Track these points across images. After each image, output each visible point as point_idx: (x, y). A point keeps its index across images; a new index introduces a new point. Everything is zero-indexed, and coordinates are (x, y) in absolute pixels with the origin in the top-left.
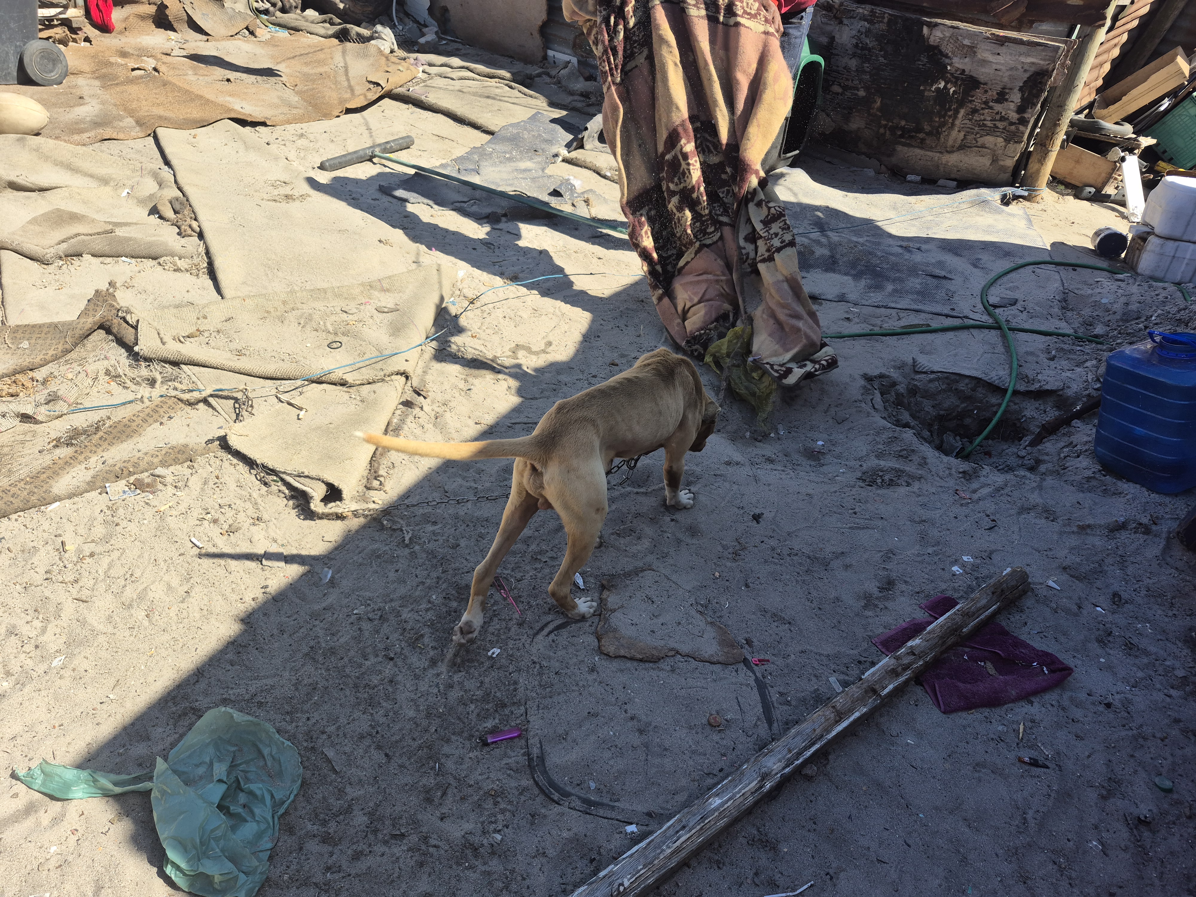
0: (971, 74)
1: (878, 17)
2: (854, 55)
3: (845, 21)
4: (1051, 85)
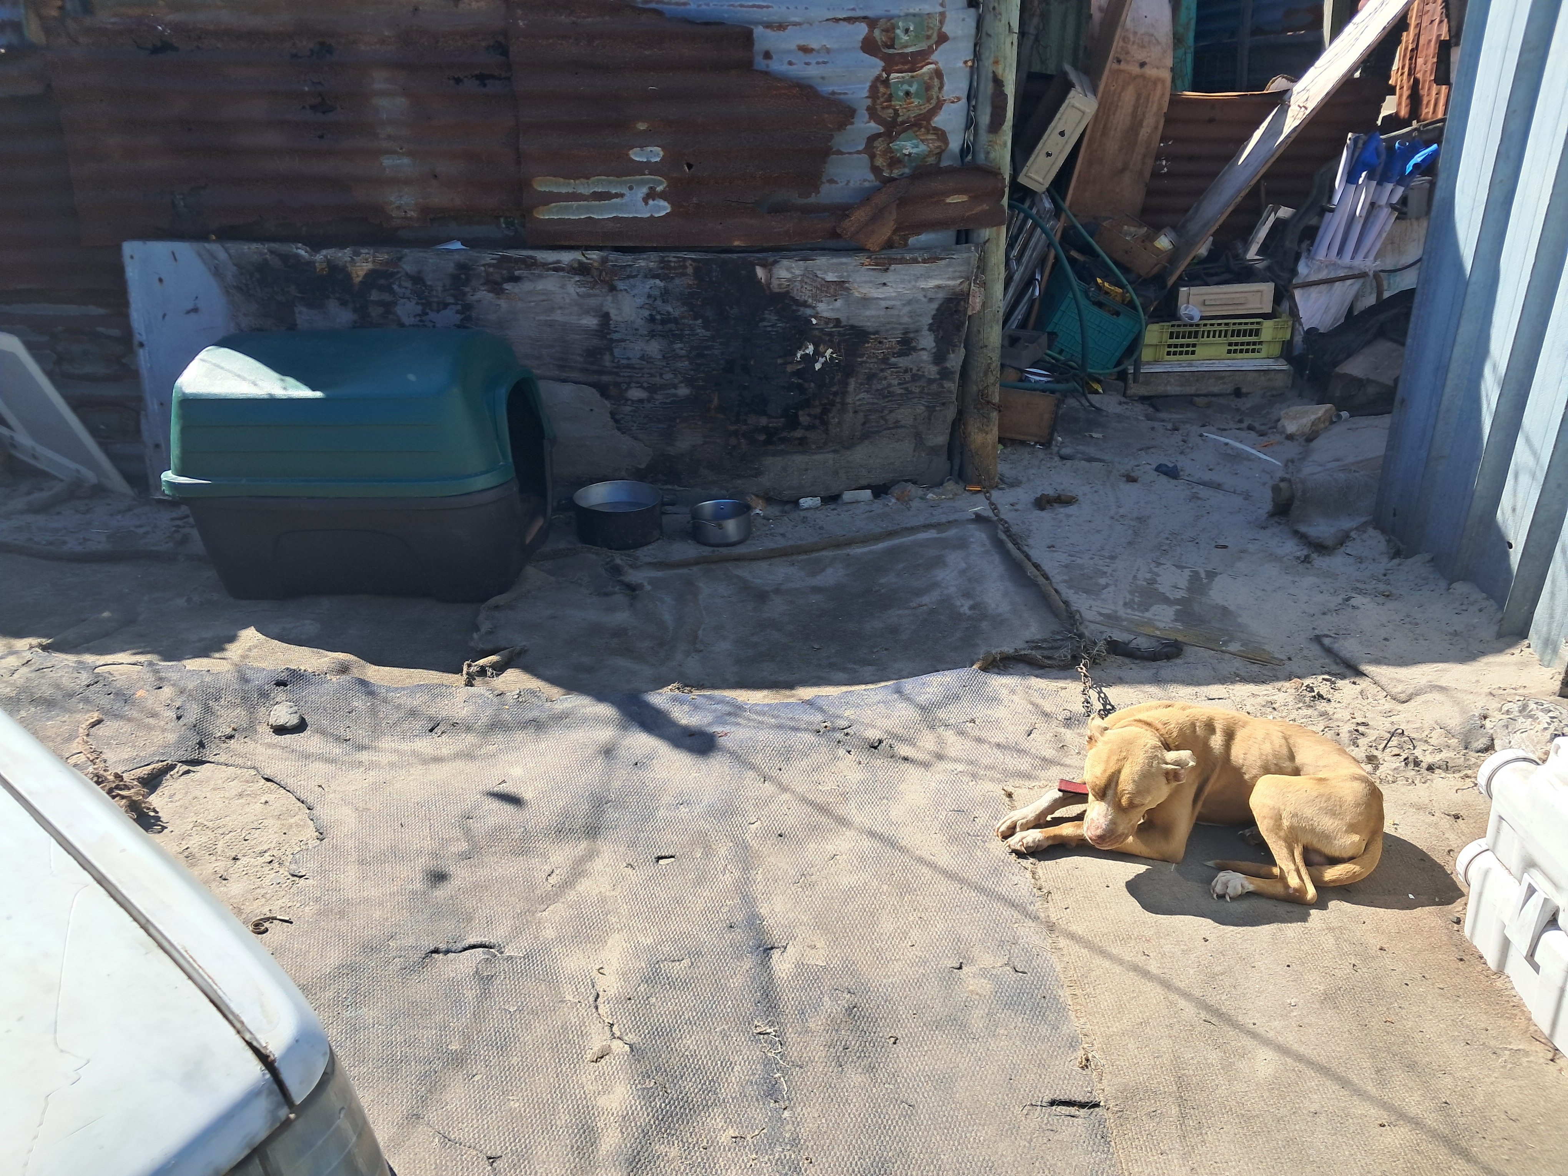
0: (851, 322)
1: (675, 268)
2: (652, 335)
3: (621, 285)
4: (970, 313)
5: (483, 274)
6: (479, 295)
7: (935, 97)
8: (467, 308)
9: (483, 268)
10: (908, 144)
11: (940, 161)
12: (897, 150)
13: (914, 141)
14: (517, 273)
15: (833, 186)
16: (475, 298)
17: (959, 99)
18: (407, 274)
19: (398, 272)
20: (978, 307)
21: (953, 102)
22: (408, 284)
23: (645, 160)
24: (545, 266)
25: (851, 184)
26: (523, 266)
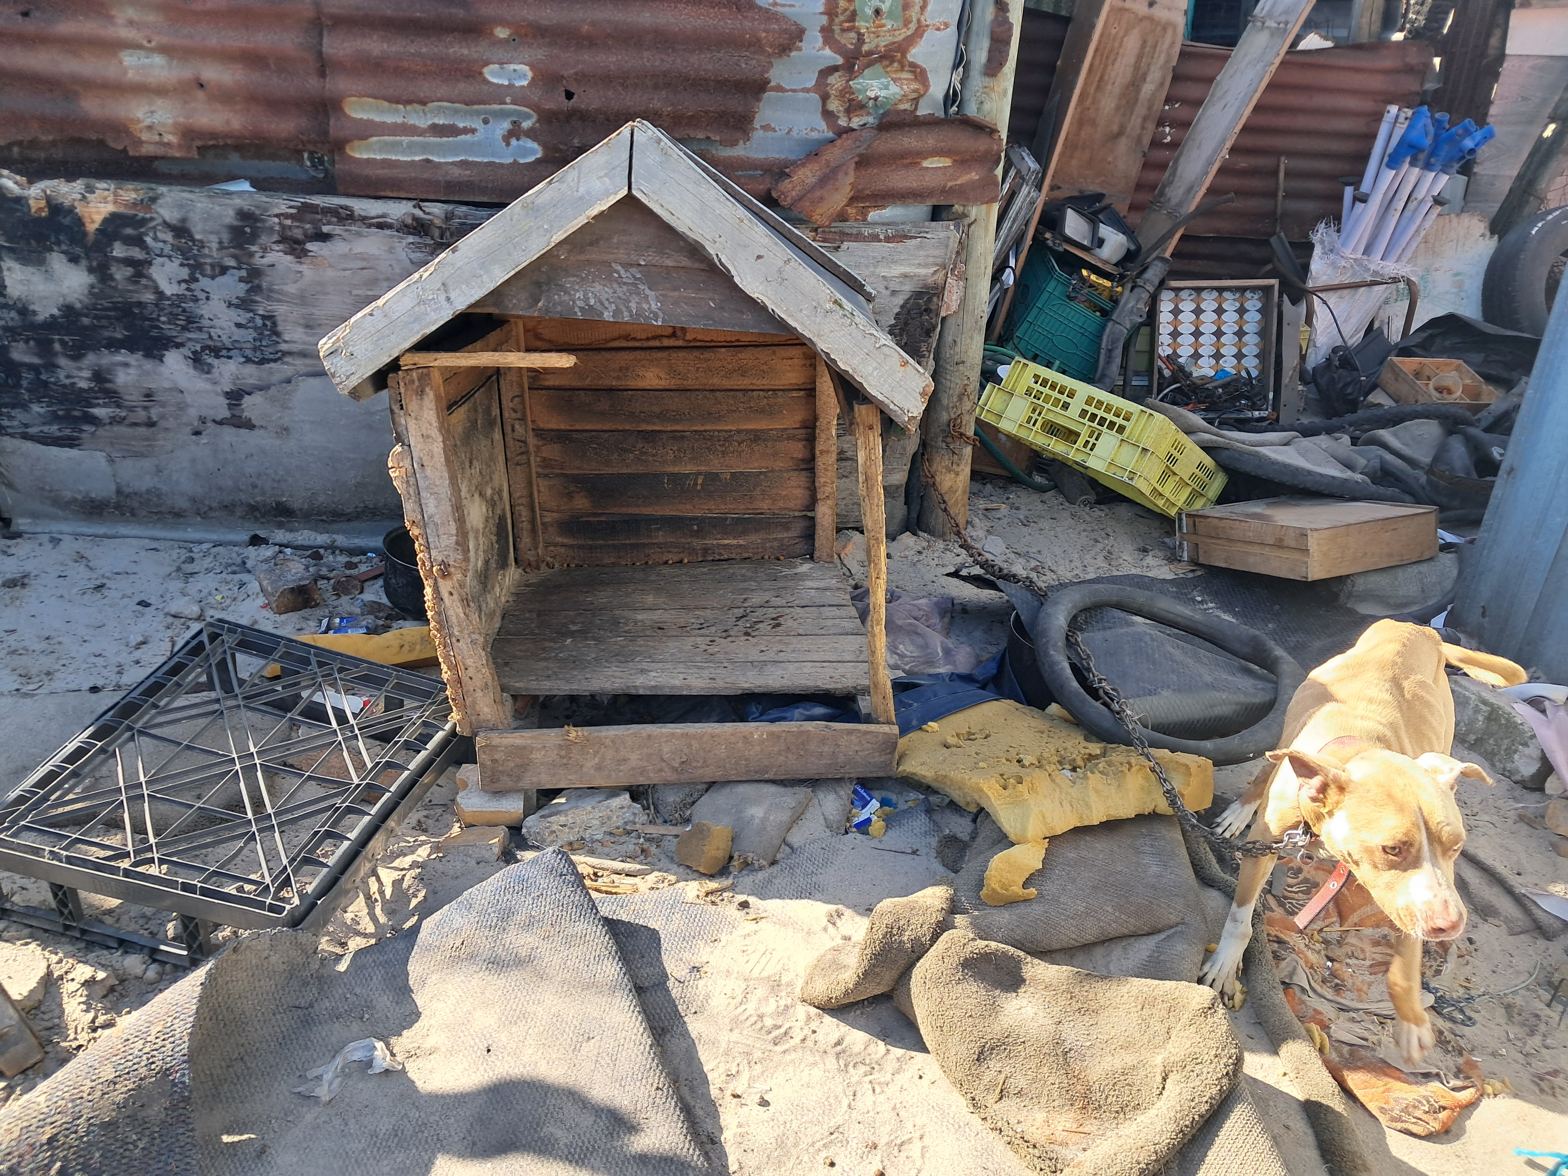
4: (943, 314)
5: (277, 228)
6: (271, 258)
7: (914, 20)
8: (255, 273)
9: (276, 220)
10: (875, 83)
11: (916, 109)
12: (859, 90)
13: (883, 80)
14: (325, 229)
15: (770, 134)
16: (266, 261)
17: (947, 25)
18: (165, 222)
19: (152, 219)
20: (954, 307)
21: (938, 29)
22: (169, 237)
23: (506, 83)
24: (364, 220)
25: (794, 133)
26: (335, 219)
